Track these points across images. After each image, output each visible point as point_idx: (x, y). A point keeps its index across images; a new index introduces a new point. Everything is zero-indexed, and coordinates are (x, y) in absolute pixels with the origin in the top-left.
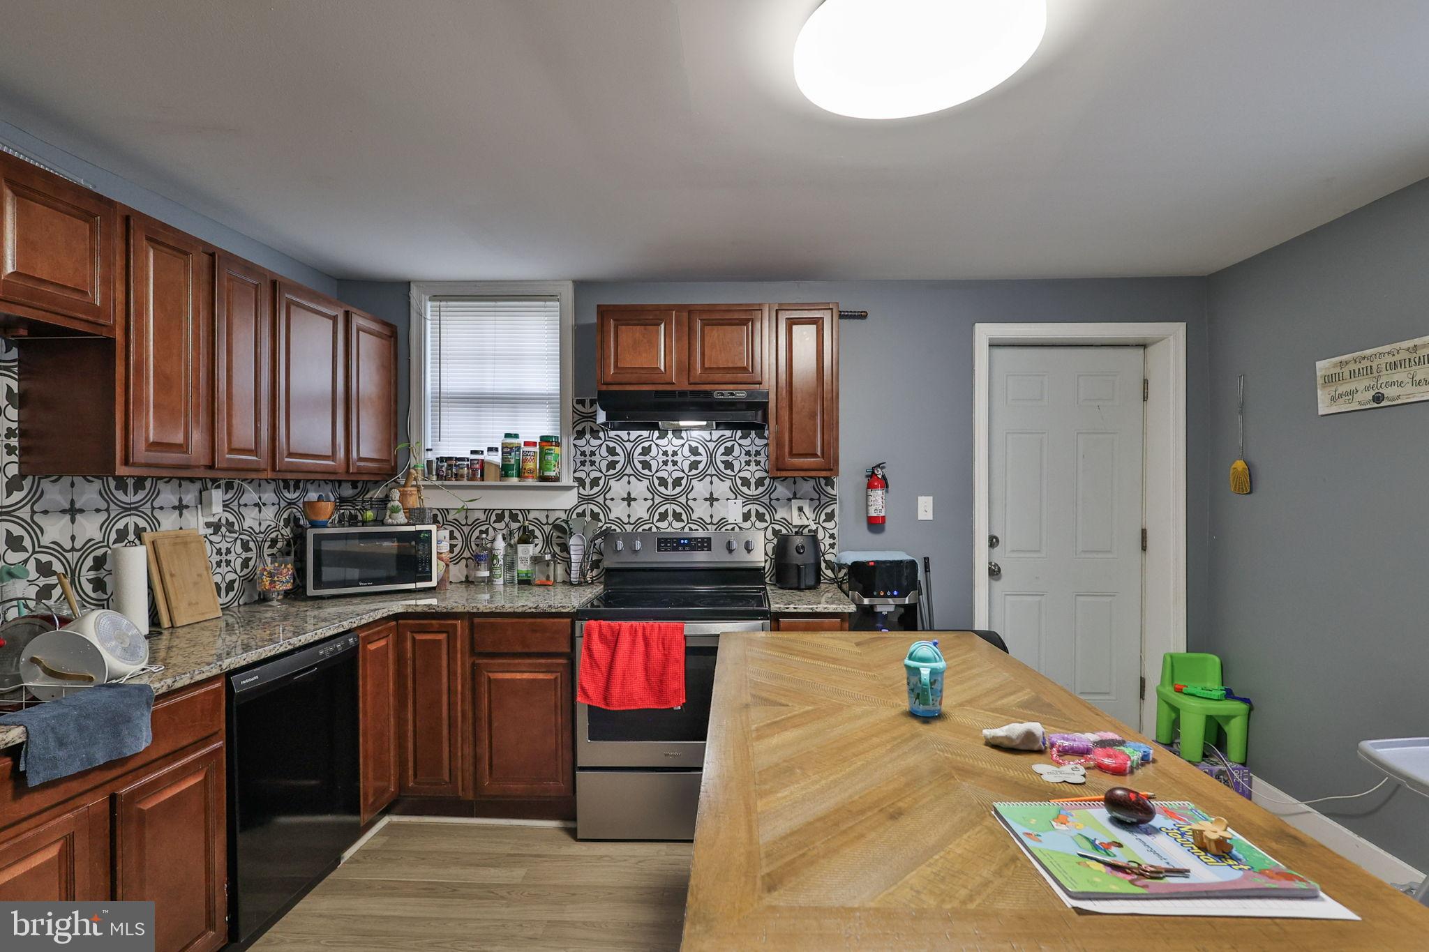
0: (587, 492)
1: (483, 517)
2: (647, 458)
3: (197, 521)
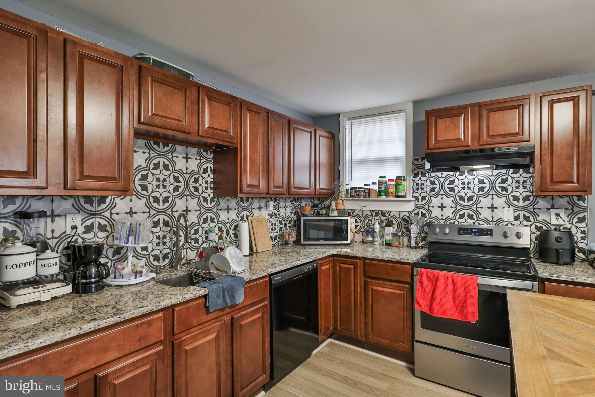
0: (420, 203)
1: (370, 214)
2: (453, 186)
3: (265, 213)
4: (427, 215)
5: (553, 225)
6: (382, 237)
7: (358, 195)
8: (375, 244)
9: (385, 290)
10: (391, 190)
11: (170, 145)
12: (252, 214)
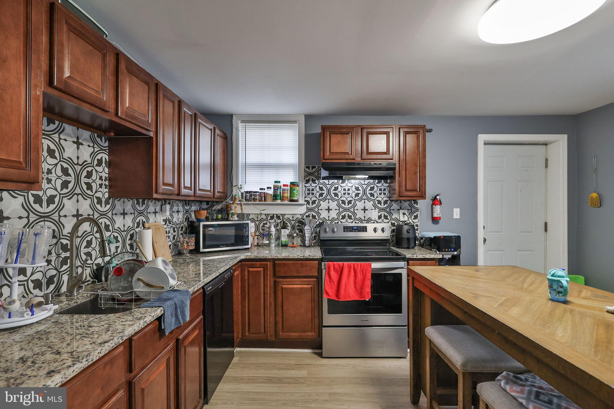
0: (310, 206)
1: (264, 217)
2: (337, 192)
3: (160, 219)
4: (317, 217)
5: (401, 221)
6: (278, 238)
7: (253, 199)
8: (271, 246)
9: (295, 286)
10: (286, 195)
11: (57, 123)
12: (148, 219)
